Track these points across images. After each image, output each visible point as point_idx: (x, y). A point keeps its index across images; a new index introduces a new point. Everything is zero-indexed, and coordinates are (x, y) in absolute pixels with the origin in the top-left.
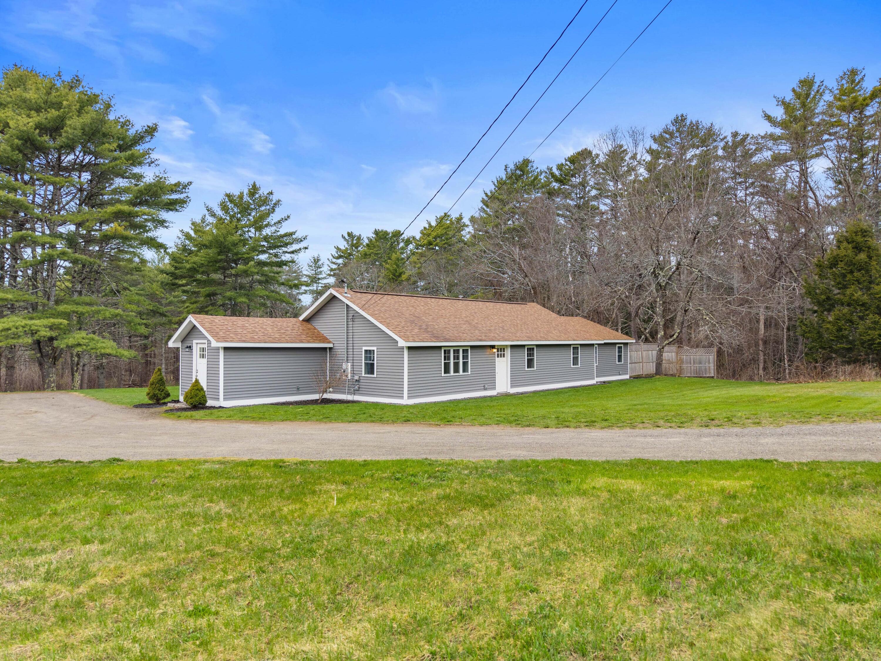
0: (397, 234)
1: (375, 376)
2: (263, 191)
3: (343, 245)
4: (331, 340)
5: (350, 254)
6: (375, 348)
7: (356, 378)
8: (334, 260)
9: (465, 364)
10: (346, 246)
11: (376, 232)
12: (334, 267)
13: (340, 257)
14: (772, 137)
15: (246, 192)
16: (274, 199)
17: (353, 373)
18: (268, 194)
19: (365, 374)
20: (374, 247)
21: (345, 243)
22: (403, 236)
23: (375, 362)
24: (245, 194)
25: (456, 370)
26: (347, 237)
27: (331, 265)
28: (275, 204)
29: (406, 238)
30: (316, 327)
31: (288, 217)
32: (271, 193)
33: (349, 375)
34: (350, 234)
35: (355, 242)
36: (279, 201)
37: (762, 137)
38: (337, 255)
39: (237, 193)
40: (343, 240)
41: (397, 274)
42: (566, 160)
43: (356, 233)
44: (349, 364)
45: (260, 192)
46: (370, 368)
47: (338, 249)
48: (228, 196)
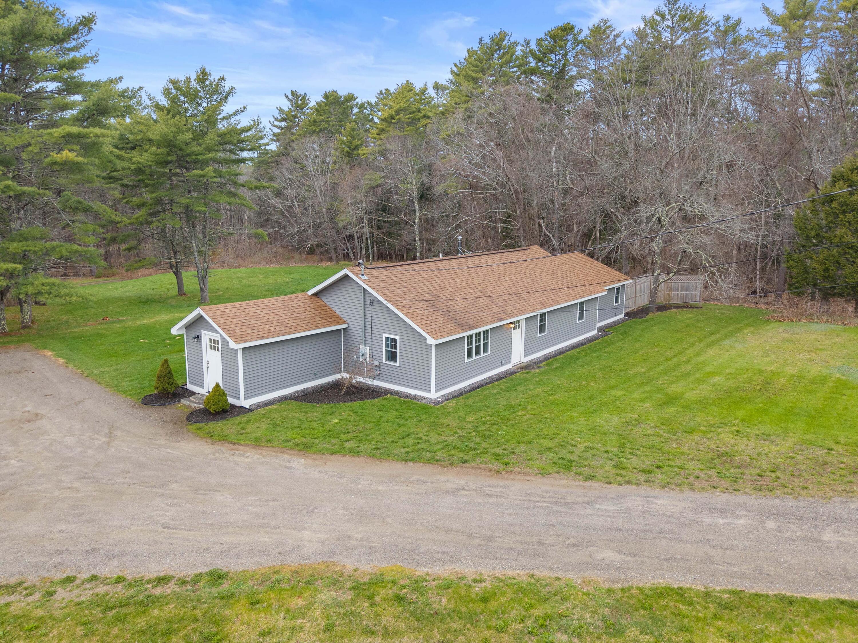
0: (350, 98)
1: (398, 364)
2: (215, 76)
3: (286, 105)
4: (345, 319)
5: (295, 117)
6: (397, 338)
7: (377, 363)
8: (277, 123)
9: (486, 345)
10: (290, 107)
11: (326, 96)
12: (277, 131)
13: (283, 120)
14: (769, 33)
15: (193, 77)
16: (227, 85)
17: (372, 356)
18: (219, 80)
19: (386, 360)
20: (325, 113)
21: (288, 103)
22: (357, 100)
23: (398, 351)
24: (192, 80)
25: (478, 353)
26: (291, 97)
27: (272, 128)
28: (229, 93)
29: (360, 103)
30: (327, 303)
31: (245, 108)
32: (223, 79)
33: (368, 360)
34: (294, 94)
35: (300, 102)
36: (232, 89)
37: (758, 32)
38: (279, 118)
39: (182, 78)
40: (286, 100)
41: (352, 147)
42: (546, 35)
43: (301, 92)
44: (368, 348)
45: (211, 79)
46: (392, 356)
47: (281, 110)
48: (174, 82)
